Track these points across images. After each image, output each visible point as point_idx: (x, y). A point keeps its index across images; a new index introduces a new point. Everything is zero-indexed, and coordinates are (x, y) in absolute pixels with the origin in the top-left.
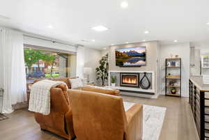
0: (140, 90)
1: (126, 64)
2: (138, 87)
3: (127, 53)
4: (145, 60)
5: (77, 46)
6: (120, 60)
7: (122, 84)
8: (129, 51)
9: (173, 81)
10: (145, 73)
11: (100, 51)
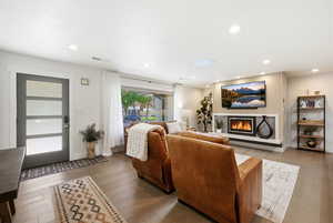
0: (257, 139)
1: (235, 104)
2: (254, 135)
3: (238, 91)
4: (263, 99)
5: (174, 85)
6: (228, 99)
7: (231, 131)
8: (239, 88)
9: (311, 129)
10: (264, 117)
11: (202, 90)
